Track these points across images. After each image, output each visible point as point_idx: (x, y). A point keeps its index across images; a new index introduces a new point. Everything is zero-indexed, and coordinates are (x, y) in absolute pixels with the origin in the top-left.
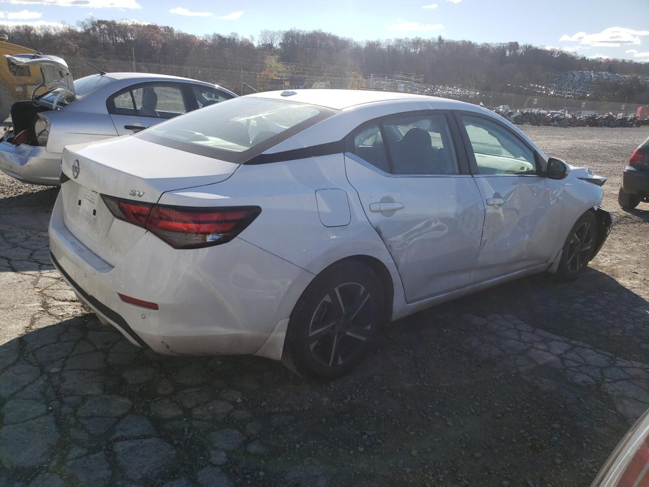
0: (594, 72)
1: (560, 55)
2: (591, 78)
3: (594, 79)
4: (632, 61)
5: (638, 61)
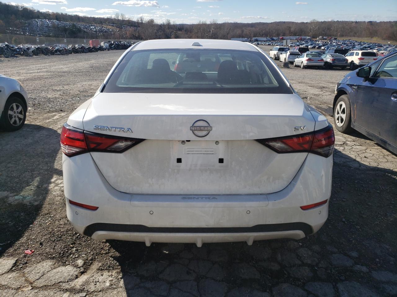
0: (48, 20)
1: (23, 9)
2: (48, 24)
3: (50, 25)
4: (66, 14)
5: (70, 14)
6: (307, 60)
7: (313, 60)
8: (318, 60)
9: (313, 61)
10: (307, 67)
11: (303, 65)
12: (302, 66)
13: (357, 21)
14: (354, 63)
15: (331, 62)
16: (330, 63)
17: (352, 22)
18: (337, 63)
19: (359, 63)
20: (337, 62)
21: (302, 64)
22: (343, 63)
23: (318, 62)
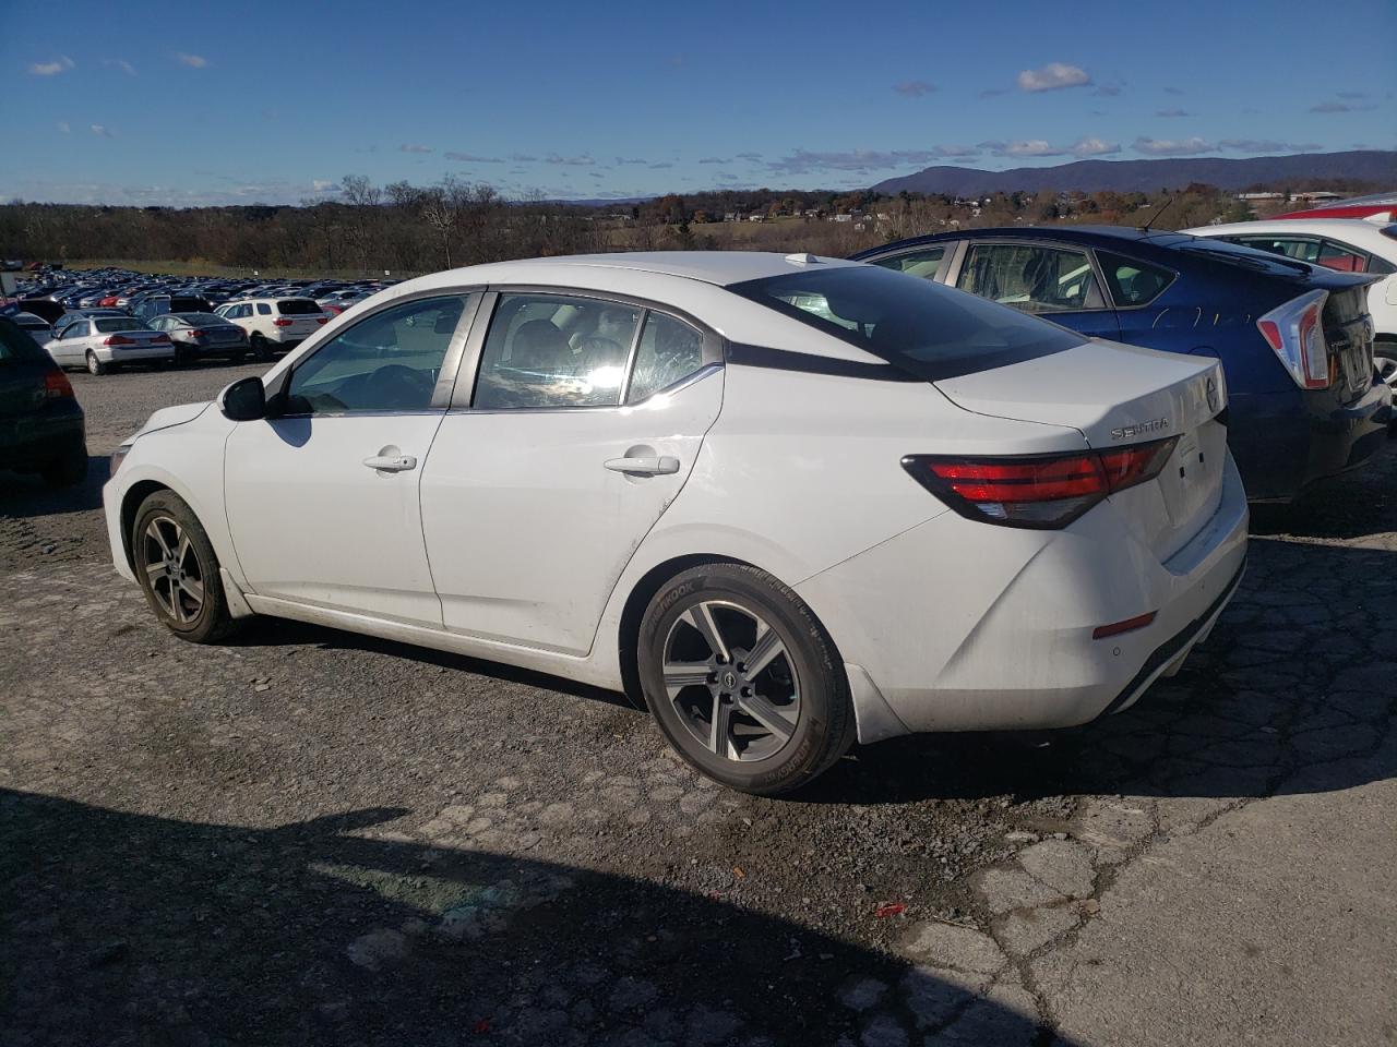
6: (110, 343)
7: (132, 341)
8: (152, 340)
9: (133, 345)
10: (108, 369)
11: (97, 361)
12: (93, 366)
13: (108, 206)
14: (265, 340)
15: (193, 340)
16: (193, 345)
17: (90, 210)
18: (214, 343)
19: (282, 335)
20: (213, 340)
21: (92, 359)
22: (234, 343)
23: (153, 344)
